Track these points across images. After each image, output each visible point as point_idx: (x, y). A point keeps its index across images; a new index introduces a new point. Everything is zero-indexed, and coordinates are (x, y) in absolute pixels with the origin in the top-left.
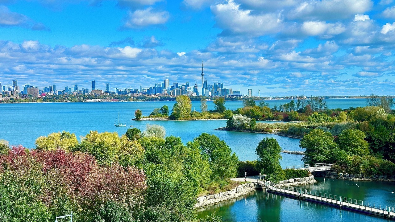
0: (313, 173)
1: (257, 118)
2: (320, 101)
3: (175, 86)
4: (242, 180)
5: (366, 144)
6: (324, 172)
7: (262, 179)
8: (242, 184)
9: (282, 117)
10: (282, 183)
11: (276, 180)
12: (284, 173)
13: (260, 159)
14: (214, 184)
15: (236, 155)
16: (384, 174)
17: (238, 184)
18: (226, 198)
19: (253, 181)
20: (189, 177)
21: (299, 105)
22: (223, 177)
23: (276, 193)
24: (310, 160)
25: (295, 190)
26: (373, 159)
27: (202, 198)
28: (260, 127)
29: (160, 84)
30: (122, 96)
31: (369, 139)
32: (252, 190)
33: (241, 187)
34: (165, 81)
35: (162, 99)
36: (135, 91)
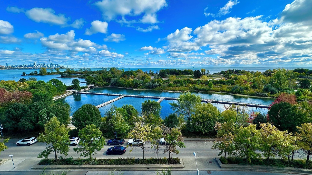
0: (89, 87)
1: (71, 73)
2: (89, 69)
3: (39, 64)
4: (68, 91)
5: (102, 79)
6: (92, 86)
7: (74, 90)
8: (68, 92)
9: (79, 73)
10: (80, 90)
11: (79, 90)
12: (81, 88)
13: (73, 85)
14: (58, 93)
15: (65, 84)
16: (106, 85)
17: (67, 92)
18: (63, 96)
19: (72, 91)
20: (49, 92)
21: (83, 70)
22: (61, 91)
23: (79, 93)
24: (88, 84)
25: (84, 92)
26: (104, 82)
27: (55, 97)
28: (72, 76)
29: (32, 64)
30: (15, 68)
31: (103, 78)
32: (71, 93)
33: (68, 93)
34: (34, 63)
35: (34, 68)
36: (21, 66)
